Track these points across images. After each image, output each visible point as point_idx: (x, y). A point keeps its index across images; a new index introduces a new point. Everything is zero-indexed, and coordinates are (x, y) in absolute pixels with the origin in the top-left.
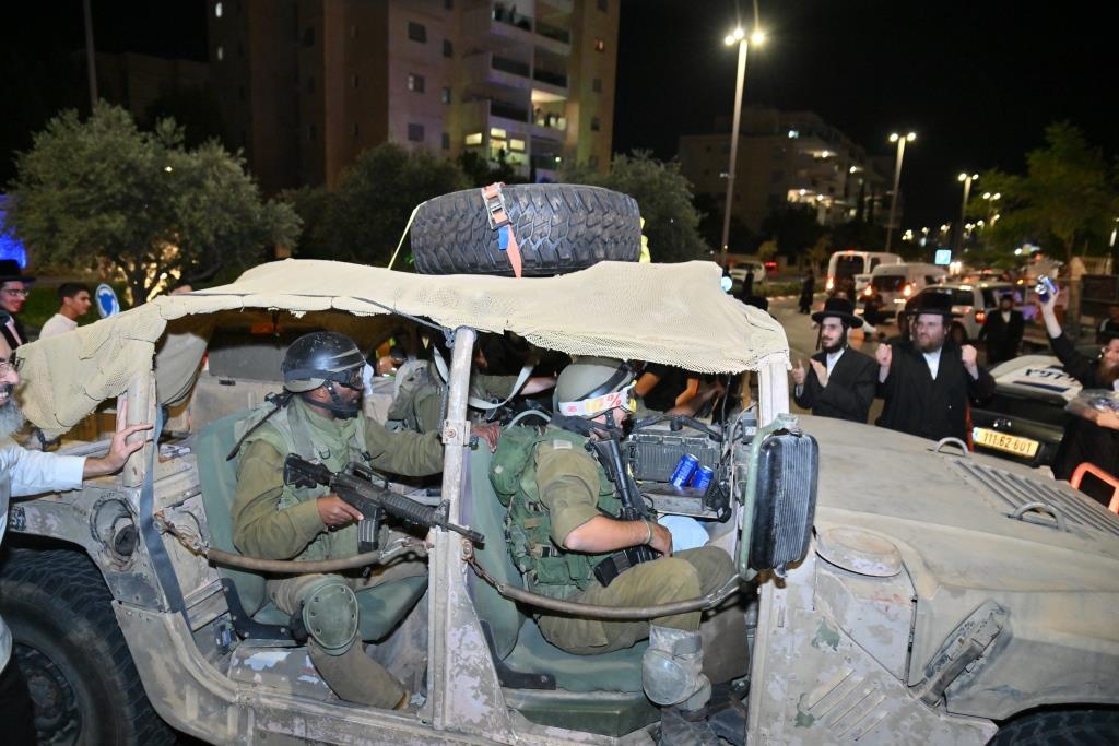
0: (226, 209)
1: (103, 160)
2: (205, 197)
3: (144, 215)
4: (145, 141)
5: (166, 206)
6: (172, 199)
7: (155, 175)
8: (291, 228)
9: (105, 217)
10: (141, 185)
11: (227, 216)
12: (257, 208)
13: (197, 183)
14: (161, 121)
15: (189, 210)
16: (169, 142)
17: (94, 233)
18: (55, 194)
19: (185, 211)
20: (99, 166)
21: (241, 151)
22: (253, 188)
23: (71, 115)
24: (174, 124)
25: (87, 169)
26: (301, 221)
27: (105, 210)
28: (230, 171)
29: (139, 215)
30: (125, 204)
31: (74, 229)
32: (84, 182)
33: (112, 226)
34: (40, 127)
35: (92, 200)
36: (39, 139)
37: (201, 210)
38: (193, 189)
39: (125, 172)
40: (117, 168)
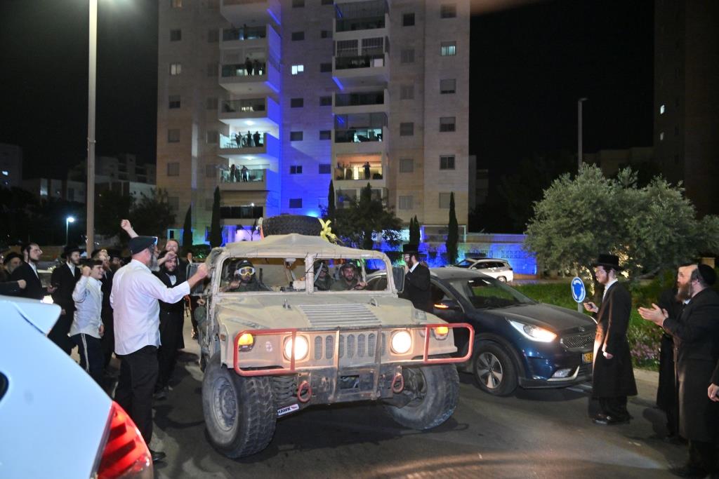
0: (667, 225)
1: (582, 200)
2: (651, 217)
3: (606, 232)
4: (610, 184)
5: (622, 225)
6: (626, 220)
7: (615, 205)
9: (581, 235)
10: (605, 212)
11: (668, 230)
12: (694, 224)
13: (645, 208)
14: (622, 171)
15: (638, 227)
16: (626, 183)
17: (573, 245)
18: (552, 223)
19: (635, 228)
20: (579, 203)
21: (680, 183)
22: (691, 208)
23: (566, 177)
24: (630, 171)
25: (571, 206)
27: (581, 231)
28: (671, 197)
29: (602, 233)
30: (594, 226)
31: (562, 243)
32: (570, 214)
33: (584, 240)
34: (547, 186)
35: (573, 225)
36: (546, 193)
37: (647, 226)
38: (642, 212)
39: (595, 205)
40: (590, 203)
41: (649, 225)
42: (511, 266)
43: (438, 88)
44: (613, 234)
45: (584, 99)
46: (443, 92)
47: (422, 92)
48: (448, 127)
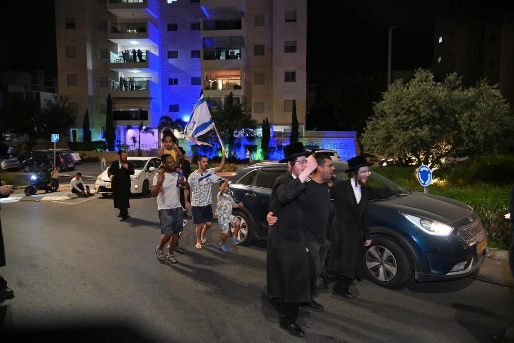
1: (419, 100)
2: (479, 113)
3: (438, 126)
5: (452, 120)
6: (457, 116)
7: (448, 103)
9: (418, 129)
10: (440, 110)
11: (493, 123)
13: (472, 106)
14: (448, 75)
15: (468, 121)
16: (453, 86)
17: (411, 138)
18: (392, 120)
19: (465, 123)
20: (417, 102)
21: (496, 86)
23: (399, 82)
24: (456, 75)
25: (410, 105)
27: (418, 125)
29: (435, 127)
30: (431, 121)
31: (402, 137)
32: (408, 112)
33: (422, 133)
34: (385, 90)
35: (411, 121)
36: (385, 95)
38: (471, 109)
39: (431, 104)
40: (426, 102)
41: (478, 120)
43: (283, 17)
44: (443, 128)
45: (393, 28)
46: (287, 21)
47: (271, 20)
48: (291, 49)
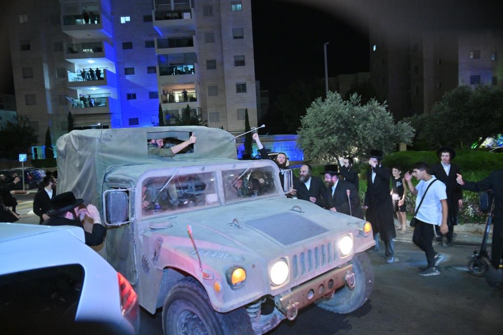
0: (378, 128)
1: (330, 115)
2: (369, 124)
3: (344, 135)
4: (345, 104)
5: (353, 130)
6: (356, 127)
7: (349, 118)
8: (409, 134)
9: (330, 137)
10: (344, 122)
11: (379, 131)
12: (393, 126)
13: (366, 119)
14: (352, 95)
15: (363, 131)
16: (355, 103)
17: (326, 144)
18: (312, 131)
19: (361, 132)
20: (328, 117)
21: (385, 102)
22: (391, 118)
23: (319, 100)
24: (357, 95)
25: (324, 119)
26: (414, 130)
27: (330, 134)
28: (380, 111)
29: (343, 135)
30: (338, 131)
31: (319, 143)
32: (323, 124)
33: (333, 141)
34: (309, 106)
35: (325, 131)
36: (308, 111)
37: (367, 130)
38: (364, 121)
40: (335, 117)
41: (369, 129)
42: (288, 156)
43: (231, 35)
44: (349, 135)
45: (327, 43)
46: (235, 38)
47: (220, 37)
48: (240, 63)
